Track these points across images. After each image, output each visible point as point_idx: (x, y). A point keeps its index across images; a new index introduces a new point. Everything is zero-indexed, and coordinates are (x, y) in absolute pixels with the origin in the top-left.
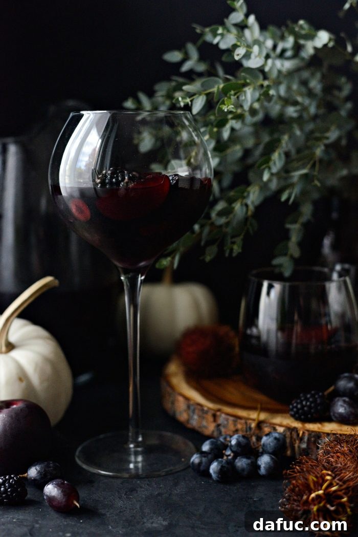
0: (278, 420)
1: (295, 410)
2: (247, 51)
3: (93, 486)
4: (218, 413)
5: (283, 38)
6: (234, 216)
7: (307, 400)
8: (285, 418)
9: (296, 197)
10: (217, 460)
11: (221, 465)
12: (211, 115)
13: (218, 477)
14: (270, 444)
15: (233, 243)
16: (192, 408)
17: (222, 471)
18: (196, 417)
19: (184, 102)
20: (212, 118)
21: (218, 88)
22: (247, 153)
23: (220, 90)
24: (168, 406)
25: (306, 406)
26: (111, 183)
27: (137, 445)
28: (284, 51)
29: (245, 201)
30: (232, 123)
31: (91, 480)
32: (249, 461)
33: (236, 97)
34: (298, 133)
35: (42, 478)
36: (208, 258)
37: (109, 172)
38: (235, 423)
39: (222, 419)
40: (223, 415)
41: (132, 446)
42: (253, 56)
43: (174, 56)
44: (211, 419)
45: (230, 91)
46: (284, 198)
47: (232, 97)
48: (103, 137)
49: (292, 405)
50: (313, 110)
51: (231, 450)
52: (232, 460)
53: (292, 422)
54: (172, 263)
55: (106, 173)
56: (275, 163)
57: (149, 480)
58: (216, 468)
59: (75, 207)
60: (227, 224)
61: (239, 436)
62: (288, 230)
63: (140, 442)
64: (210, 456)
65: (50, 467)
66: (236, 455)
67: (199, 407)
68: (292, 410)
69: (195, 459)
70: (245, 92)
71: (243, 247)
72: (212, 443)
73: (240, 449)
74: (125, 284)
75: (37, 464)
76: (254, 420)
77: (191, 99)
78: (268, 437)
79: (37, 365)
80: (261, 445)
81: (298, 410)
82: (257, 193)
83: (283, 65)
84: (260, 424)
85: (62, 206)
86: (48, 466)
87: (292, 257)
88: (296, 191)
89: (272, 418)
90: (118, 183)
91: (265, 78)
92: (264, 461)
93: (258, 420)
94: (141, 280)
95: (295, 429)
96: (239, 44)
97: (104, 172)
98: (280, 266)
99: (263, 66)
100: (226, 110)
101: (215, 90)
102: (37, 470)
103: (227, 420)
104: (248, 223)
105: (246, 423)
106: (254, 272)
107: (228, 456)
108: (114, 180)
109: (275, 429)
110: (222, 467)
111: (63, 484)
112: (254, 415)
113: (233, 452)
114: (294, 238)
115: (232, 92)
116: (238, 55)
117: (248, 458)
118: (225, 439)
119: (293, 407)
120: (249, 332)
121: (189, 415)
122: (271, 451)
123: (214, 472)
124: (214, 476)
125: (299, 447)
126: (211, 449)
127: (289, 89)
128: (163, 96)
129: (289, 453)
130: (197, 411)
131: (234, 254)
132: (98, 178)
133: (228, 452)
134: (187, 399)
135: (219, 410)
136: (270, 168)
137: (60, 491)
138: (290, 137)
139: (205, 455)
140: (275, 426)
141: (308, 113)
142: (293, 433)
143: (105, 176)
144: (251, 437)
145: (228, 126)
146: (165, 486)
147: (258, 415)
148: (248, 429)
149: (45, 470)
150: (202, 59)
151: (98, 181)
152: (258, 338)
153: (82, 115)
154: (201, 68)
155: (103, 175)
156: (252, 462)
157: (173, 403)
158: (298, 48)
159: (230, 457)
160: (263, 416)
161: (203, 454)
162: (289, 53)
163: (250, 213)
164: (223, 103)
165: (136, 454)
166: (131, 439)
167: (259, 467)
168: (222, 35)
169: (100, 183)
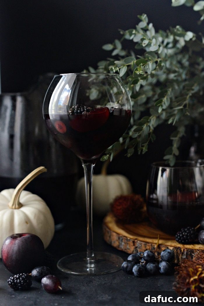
0: (169, 243)
1: (179, 237)
2: (149, 42)
3: (68, 280)
4: (136, 241)
5: (167, 37)
6: (143, 132)
7: (185, 232)
8: (173, 242)
9: (176, 122)
10: (137, 265)
11: (139, 267)
12: (130, 78)
13: (137, 274)
14: (165, 256)
15: (143, 146)
16: (121, 239)
17: (139, 271)
18: (123, 243)
19: (115, 70)
20: (130, 79)
21: (134, 63)
22: (148, 99)
23: (135, 63)
24: (107, 239)
25: (185, 235)
26: (77, 112)
27: (92, 258)
28: (168, 44)
29: (148, 124)
30: (141, 82)
31: (66, 277)
32: (154, 265)
33: (143, 66)
34: (176, 87)
35: (40, 275)
36: (129, 155)
37: (76, 107)
38: (145, 245)
39: (138, 244)
40: (139, 242)
41: (88, 259)
42: (152, 45)
43: (108, 47)
44: (132, 244)
45: (141, 64)
46: (170, 122)
47: (141, 66)
48: (72, 89)
49: (177, 235)
50: (184, 76)
51: (144, 259)
52: (145, 265)
53: (177, 245)
54: (109, 158)
55: (74, 107)
56: (165, 103)
57: (99, 277)
58: (136, 269)
59: (58, 126)
60: (139, 136)
61: (148, 251)
62: (172, 141)
63: (93, 257)
64: (132, 263)
65: (44, 269)
66: (147, 262)
67: (125, 238)
68: (177, 237)
69: (124, 264)
70: (148, 64)
71: (148, 149)
72: (133, 256)
73: (149, 258)
74: (84, 169)
75: (37, 268)
76: (156, 244)
77: (119, 68)
78: (165, 252)
79: (35, 215)
80: (160, 257)
81: (180, 237)
82: (155, 120)
83: (167, 52)
84: (159, 246)
85: (51, 126)
86: (43, 269)
87: (174, 155)
88: (177, 118)
89: (166, 243)
90: (81, 112)
91: (158, 57)
92: (163, 265)
93: (158, 244)
94: (93, 166)
95: (179, 248)
96: (145, 38)
97: (73, 107)
98: (168, 160)
99: (157, 50)
100: (138, 74)
101: (132, 63)
102: (37, 271)
103: (141, 244)
104: (151, 136)
105: (152, 245)
106: (154, 163)
107: (142, 263)
108: (79, 111)
109: (168, 248)
110: (140, 268)
111: (53, 277)
112: (156, 241)
113: (145, 260)
114: (175, 146)
115: (142, 64)
116: (144, 44)
117: (154, 263)
118: (140, 254)
119: (178, 236)
120: (151, 196)
121: (119, 243)
122: (166, 259)
123: (135, 271)
124: (135, 273)
125: (181, 258)
126: (133, 259)
127: (171, 64)
128: (102, 69)
129: (176, 261)
130: (123, 241)
131: (143, 153)
132: (70, 110)
133: (142, 261)
134: (118, 234)
135: (136, 239)
136: (162, 106)
137: (51, 281)
138: (172, 90)
139: (130, 262)
140: (168, 246)
141: (181, 77)
142: (178, 250)
143: (74, 109)
144: (155, 252)
145: (139, 83)
146: (108, 279)
147: (158, 241)
148: (153, 249)
149: (41, 271)
150: (123, 48)
151: (70, 112)
152: (157, 199)
153: (62, 76)
154: (123, 53)
155: (73, 108)
156: (156, 266)
157: (110, 237)
158: (175, 42)
159: (143, 264)
160: (161, 242)
161: (129, 262)
162: (170, 45)
163: (151, 131)
164: (137, 70)
165: (91, 263)
166: (88, 256)
167: (160, 268)
168: (135, 34)
169: (71, 113)
